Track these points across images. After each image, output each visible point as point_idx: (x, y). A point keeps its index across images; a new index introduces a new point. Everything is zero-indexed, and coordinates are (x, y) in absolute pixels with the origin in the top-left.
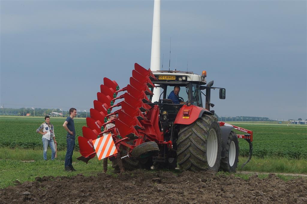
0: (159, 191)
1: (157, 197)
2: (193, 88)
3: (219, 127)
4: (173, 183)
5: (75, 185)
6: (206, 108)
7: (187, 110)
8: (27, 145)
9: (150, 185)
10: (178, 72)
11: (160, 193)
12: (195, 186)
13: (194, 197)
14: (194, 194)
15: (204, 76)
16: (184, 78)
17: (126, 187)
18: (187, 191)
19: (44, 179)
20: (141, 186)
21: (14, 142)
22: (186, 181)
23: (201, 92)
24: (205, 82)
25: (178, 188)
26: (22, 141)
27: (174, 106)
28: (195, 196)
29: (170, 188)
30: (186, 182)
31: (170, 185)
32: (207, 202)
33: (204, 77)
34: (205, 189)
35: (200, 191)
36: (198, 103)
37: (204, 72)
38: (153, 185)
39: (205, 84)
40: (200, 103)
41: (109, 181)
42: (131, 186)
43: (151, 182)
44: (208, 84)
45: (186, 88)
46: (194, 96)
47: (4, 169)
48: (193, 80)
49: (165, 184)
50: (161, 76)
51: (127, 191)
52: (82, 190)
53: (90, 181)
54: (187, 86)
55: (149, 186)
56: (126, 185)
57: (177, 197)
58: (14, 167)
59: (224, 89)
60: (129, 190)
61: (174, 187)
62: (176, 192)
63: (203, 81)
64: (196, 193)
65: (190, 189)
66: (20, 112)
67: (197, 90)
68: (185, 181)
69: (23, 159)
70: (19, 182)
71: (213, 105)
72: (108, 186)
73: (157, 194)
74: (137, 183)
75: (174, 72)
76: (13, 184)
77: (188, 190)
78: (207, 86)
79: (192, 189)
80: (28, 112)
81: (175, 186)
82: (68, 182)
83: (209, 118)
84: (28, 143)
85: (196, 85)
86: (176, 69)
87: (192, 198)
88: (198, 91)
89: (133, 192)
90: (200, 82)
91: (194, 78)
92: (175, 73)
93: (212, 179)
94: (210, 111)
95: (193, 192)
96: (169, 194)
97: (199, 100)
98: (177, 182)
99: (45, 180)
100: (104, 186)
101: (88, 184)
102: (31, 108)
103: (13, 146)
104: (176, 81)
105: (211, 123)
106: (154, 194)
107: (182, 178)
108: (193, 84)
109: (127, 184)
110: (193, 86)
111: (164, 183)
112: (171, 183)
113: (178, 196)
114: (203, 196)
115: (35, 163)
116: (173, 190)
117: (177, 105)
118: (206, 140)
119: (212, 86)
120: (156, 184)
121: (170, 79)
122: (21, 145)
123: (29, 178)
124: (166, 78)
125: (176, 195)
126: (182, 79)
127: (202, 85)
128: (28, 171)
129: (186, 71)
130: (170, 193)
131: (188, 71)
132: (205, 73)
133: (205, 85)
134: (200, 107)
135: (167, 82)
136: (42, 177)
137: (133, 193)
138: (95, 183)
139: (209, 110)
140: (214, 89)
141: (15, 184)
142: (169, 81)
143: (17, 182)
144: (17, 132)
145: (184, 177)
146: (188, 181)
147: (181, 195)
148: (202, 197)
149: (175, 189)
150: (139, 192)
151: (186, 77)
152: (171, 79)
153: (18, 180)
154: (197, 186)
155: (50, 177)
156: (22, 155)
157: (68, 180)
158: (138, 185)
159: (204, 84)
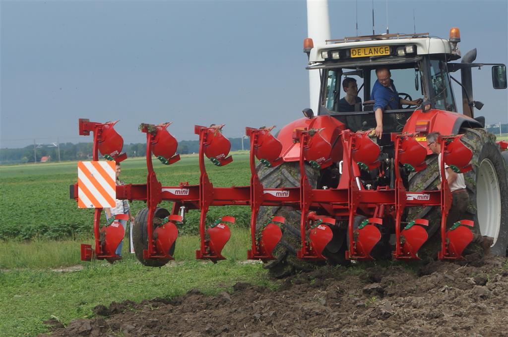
0: (386, 316)
1: (384, 331)
2: (432, 68)
3: (500, 154)
4: (411, 292)
5: (188, 317)
6: (465, 113)
7: (424, 122)
8: (57, 231)
9: (361, 303)
10: (394, 36)
11: (389, 320)
12: (464, 296)
13: (468, 325)
14: (465, 316)
15: (455, 41)
16: (410, 50)
17: (306, 314)
18: (448, 310)
19: (114, 308)
20: (339, 306)
21: (28, 226)
22: (441, 285)
23: (451, 77)
24: (458, 54)
25: (427, 304)
26: (46, 224)
27: (394, 115)
28: (469, 321)
29: (408, 306)
30: (442, 287)
31: (407, 299)
32: (502, 332)
33: (455, 43)
34: (487, 301)
35: (479, 308)
36: (446, 104)
37: (453, 31)
38: (368, 303)
39: (458, 57)
40: (451, 103)
41: (264, 301)
42: (319, 309)
43: (361, 296)
44: (464, 58)
45: (417, 70)
46: (437, 89)
47: (18, 293)
48: (431, 52)
49: (395, 297)
50: (357, 50)
51: (310, 322)
52: (207, 329)
53: (221, 305)
54: (418, 67)
55: (358, 306)
56: (305, 309)
57: (429, 326)
58: (40, 286)
59: (503, 65)
60: (314, 321)
61: (417, 303)
62: (423, 314)
63: (453, 53)
64: (469, 313)
65: (454, 303)
66: (27, 156)
67: (441, 73)
68: (438, 286)
69: (56, 265)
70: (57, 322)
71: (479, 106)
72: (264, 315)
73: (382, 324)
74: (330, 300)
75: (384, 36)
76: (46, 327)
77: (450, 308)
78: (463, 61)
79: (459, 304)
80: (44, 154)
81: (418, 300)
82: (171, 311)
83: (476, 134)
84: (60, 227)
85: (438, 61)
86: (388, 31)
87: (464, 326)
88: (444, 74)
89: (324, 323)
90: (447, 54)
91: (432, 46)
92: (388, 38)
93: (500, 276)
94: (475, 119)
95: (463, 310)
96: (408, 320)
97: (447, 96)
98: (421, 290)
99: (116, 311)
100: (257, 315)
101: (216, 313)
102: (51, 144)
103: (27, 237)
104: (392, 57)
105: (482, 147)
106: (375, 325)
107: (430, 279)
108: (431, 61)
109: (307, 306)
110: (431, 65)
111: (391, 295)
112: (406, 295)
113: (430, 323)
114: (489, 321)
115: (86, 273)
116: (416, 311)
117: (398, 113)
118: (475, 187)
119: (474, 62)
120: (375, 300)
121: (376, 54)
122: (45, 231)
123: (79, 310)
124: (367, 52)
125: (425, 322)
126: (405, 51)
127: (452, 62)
128: (74, 292)
129: (414, 33)
130: (411, 318)
131: (416, 33)
132: (457, 34)
133: (459, 61)
134: (451, 111)
135: (371, 63)
136: (107, 305)
137: (327, 326)
138: (234, 309)
139: (472, 117)
140: (480, 66)
141: (49, 328)
142: (375, 59)
143: (53, 321)
144: (30, 201)
145: (435, 277)
146: (446, 286)
147: (438, 320)
148: (486, 321)
149: (421, 307)
150: (341, 323)
151: (415, 46)
152: (379, 54)
153: (54, 316)
154: (469, 296)
155: (126, 304)
156: (51, 255)
157: (170, 307)
158: (333, 306)
159: (456, 59)
